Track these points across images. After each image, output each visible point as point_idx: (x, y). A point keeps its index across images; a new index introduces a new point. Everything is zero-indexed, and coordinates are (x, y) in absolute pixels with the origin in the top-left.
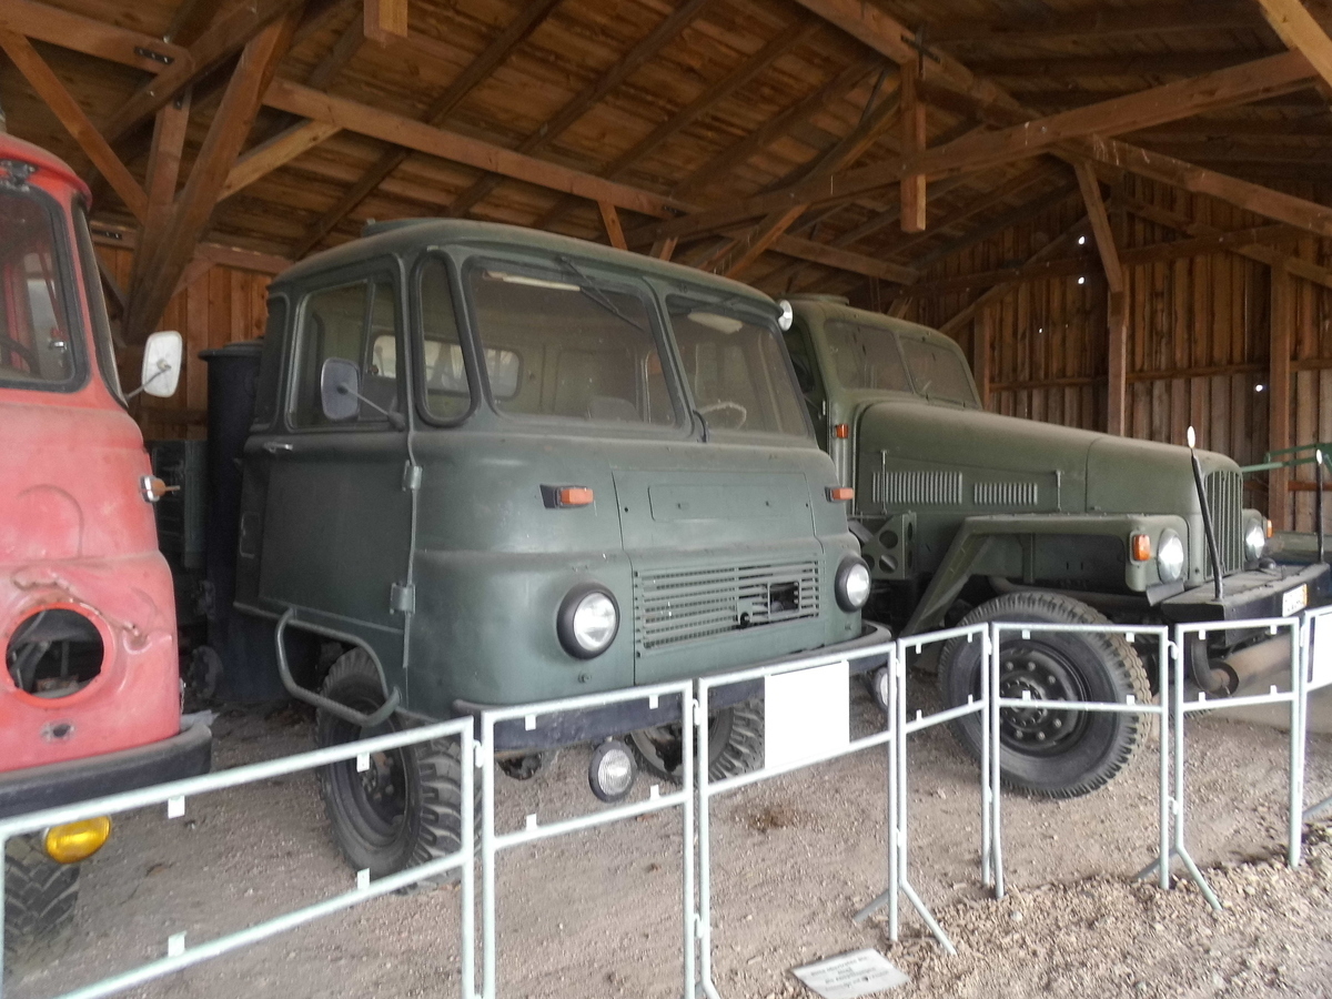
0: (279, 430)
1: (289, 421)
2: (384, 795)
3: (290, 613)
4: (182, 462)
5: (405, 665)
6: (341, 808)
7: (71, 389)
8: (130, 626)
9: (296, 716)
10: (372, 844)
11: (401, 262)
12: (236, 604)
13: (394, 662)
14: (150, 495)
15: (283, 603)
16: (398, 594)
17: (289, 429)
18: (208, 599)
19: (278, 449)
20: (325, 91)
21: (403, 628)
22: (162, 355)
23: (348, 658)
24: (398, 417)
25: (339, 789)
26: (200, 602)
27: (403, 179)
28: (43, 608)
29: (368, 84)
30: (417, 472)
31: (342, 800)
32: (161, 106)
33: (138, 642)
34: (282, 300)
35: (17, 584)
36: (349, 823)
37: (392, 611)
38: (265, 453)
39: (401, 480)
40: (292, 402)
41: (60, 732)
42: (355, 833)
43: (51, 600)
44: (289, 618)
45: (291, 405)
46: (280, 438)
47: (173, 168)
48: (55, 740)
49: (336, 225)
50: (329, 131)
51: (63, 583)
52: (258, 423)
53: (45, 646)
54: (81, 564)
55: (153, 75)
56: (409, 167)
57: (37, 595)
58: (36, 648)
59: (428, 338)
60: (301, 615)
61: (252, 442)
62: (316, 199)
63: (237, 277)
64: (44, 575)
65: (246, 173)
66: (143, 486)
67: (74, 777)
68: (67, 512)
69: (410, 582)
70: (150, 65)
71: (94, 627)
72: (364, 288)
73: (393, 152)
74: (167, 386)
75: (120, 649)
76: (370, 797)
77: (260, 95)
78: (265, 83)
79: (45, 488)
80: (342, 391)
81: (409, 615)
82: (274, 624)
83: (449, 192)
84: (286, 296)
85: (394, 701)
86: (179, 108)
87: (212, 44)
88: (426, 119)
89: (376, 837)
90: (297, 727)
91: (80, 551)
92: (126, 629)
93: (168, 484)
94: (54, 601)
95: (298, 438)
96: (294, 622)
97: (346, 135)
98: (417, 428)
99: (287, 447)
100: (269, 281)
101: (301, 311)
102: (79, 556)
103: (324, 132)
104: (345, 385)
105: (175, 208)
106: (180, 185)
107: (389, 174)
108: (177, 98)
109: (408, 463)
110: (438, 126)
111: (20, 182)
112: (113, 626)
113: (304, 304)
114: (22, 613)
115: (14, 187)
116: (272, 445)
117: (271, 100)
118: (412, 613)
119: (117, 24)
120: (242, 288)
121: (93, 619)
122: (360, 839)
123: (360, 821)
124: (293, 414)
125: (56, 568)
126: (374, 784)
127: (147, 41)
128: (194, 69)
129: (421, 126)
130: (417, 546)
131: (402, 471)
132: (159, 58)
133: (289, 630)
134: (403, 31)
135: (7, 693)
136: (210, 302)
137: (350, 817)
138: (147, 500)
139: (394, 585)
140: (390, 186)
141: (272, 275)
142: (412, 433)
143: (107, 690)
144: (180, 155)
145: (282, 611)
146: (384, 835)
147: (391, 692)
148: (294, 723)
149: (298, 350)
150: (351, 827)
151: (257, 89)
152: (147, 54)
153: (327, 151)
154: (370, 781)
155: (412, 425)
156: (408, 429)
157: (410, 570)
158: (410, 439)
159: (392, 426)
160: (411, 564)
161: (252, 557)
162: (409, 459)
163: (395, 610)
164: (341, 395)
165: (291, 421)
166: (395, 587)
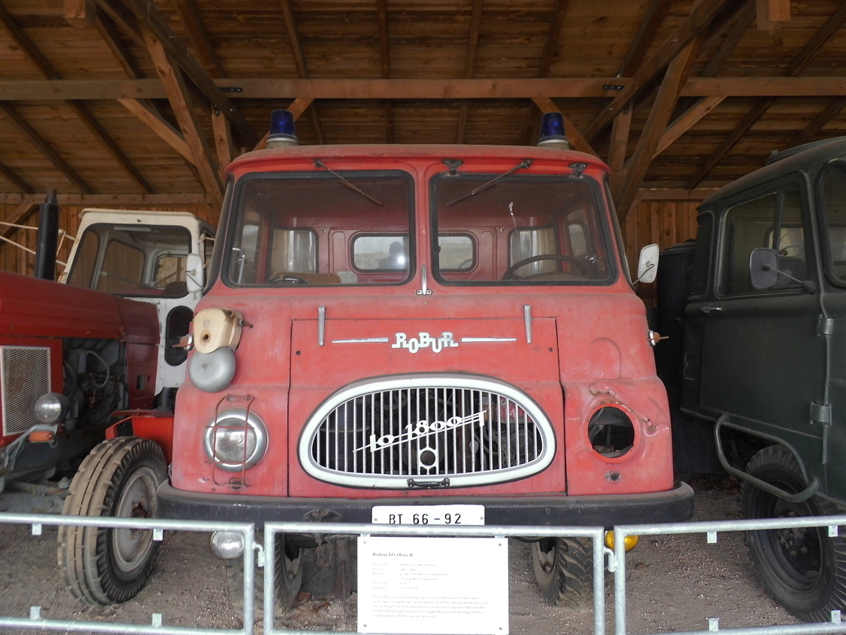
0: (711, 298)
2: (799, 552)
3: (724, 417)
5: (824, 462)
6: (763, 554)
7: (610, 283)
8: (646, 420)
9: (709, 485)
10: (790, 586)
11: (806, 175)
12: (682, 409)
13: (813, 458)
14: (653, 342)
15: (718, 411)
16: (817, 412)
17: (717, 296)
19: (711, 310)
20: (714, 76)
21: (821, 434)
22: (648, 259)
23: (767, 452)
24: (810, 284)
25: (760, 541)
27: (767, 119)
28: (604, 406)
29: (744, 63)
30: (829, 322)
31: (763, 549)
32: (617, 115)
33: (651, 430)
34: (709, 215)
35: (591, 392)
36: (770, 567)
37: (811, 422)
38: (702, 314)
39: (816, 328)
40: (719, 279)
41: (614, 477)
42: (775, 575)
43: (608, 403)
44: (723, 421)
45: (718, 282)
46: (712, 303)
47: (622, 150)
48: (612, 481)
49: (718, 161)
50: (719, 100)
51: (612, 392)
52: (693, 295)
53: (601, 427)
54: (620, 382)
55: (612, 99)
56: (773, 110)
57: (601, 399)
58: (598, 428)
59: (831, 226)
60: (732, 420)
61: (691, 307)
62: (704, 147)
63: (654, 206)
64: (603, 388)
65: (666, 140)
66: (649, 337)
67: (625, 504)
68: (614, 353)
69: (827, 402)
70: (611, 93)
71: (628, 419)
72: (775, 198)
73: (760, 103)
74: (651, 277)
75: (642, 433)
76: (786, 552)
77: (679, 92)
78: (683, 83)
79: (602, 339)
80: (765, 269)
81: (827, 426)
82: (713, 424)
83: (804, 119)
84: (711, 212)
85: (814, 487)
86: (626, 113)
87: (647, 70)
88: (787, 73)
89: (792, 582)
90: (710, 492)
91: (620, 375)
92: (644, 421)
93: (661, 336)
94: (609, 402)
95: (726, 302)
96: (727, 424)
97: (730, 100)
98: (827, 290)
99: (718, 309)
100: (698, 205)
101: (723, 220)
102: (620, 378)
103: (713, 103)
104: (768, 265)
105: (625, 172)
106: (627, 158)
107: (759, 118)
108: (625, 108)
109: (821, 316)
110: (797, 76)
111: (579, 174)
112: (639, 419)
113: (726, 215)
114: (594, 408)
115: (576, 178)
116: (707, 308)
117: (684, 93)
118: (829, 424)
119: (593, 76)
120: (658, 212)
121: (628, 414)
122: (778, 579)
123: (778, 567)
124: (721, 287)
125: (608, 384)
126: (791, 543)
127: (608, 80)
128: (637, 88)
129: (785, 79)
130: (832, 376)
131: (816, 322)
132: (616, 88)
133: (722, 427)
134: (786, 17)
135: (590, 452)
136: (639, 224)
137: (770, 563)
138: (651, 345)
139: (812, 403)
140: (759, 126)
141: (701, 201)
142: (823, 294)
143: (636, 457)
144: (626, 140)
145: (719, 416)
146: (798, 581)
147: (811, 480)
148: (708, 489)
149: (722, 245)
150: (770, 569)
151: (676, 89)
152: (609, 87)
153: (717, 114)
154: (788, 541)
155: (822, 289)
156: (819, 292)
157: (827, 394)
158: (821, 299)
159: (805, 290)
160: (827, 389)
161: (693, 379)
162: (822, 313)
163: (814, 422)
164: (764, 272)
165: (718, 292)
166: (813, 406)
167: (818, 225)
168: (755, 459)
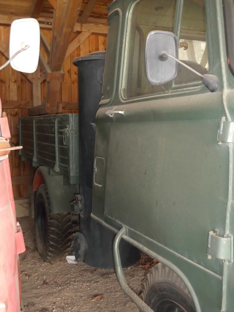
0: (117, 102)
1: (122, 94)
3: (123, 230)
4: (68, 126)
5: (223, 309)
12: (92, 215)
15: (120, 223)
18: (80, 205)
19: (115, 114)
21: (221, 274)
26: (76, 207)
34: (117, 13)
37: (210, 257)
38: (107, 118)
44: (122, 234)
45: (123, 84)
46: (116, 107)
52: (103, 99)
60: (131, 234)
61: (101, 112)
69: (227, 232)
81: (227, 263)
82: (115, 235)
84: (119, 9)
95: (127, 106)
96: (126, 237)
99: (121, 112)
101: (129, 15)
109: (223, 119)
113: (131, 11)
116: (112, 112)
118: (229, 261)
124: (124, 89)
133: (122, 240)
139: (211, 233)
142: (226, 91)
145: (119, 228)
155: (225, 84)
156: (222, 88)
157: (228, 221)
158: (224, 97)
159: (208, 87)
160: (228, 215)
161: (100, 186)
162: (226, 116)
163: (212, 256)
164: (160, 62)
165: (123, 95)
166: (212, 236)
167: (223, 3)
168: (154, 272)
